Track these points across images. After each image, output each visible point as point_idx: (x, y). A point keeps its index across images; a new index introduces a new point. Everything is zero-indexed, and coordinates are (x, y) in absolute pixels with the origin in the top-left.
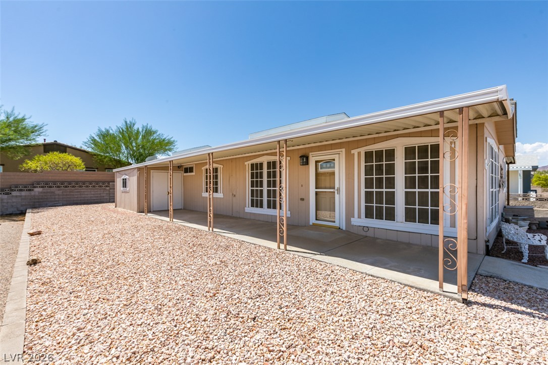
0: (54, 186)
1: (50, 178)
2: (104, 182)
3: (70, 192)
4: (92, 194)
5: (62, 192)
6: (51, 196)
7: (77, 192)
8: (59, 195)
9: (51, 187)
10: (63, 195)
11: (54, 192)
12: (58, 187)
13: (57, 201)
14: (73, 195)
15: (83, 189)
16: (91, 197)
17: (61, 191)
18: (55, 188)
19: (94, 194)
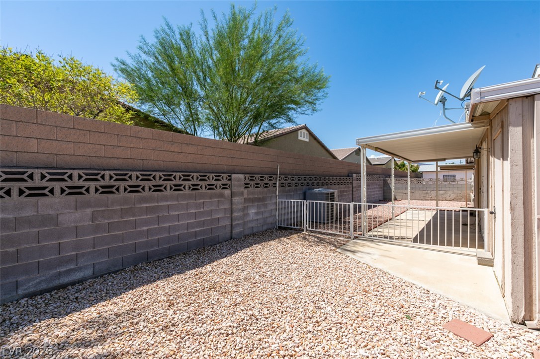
0: (57, 186)
1: (33, 145)
2: (218, 174)
3: (124, 213)
4: (189, 216)
5: (93, 219)
6: (38, 238)
7: (148, 210)
8: (77, 230)
9: (37, 192)
10: (97, 229)
11: (53, 220)
12: (75, 191)
13: (69, 260)
14: (135, 224)
15: (166, 199)
16: (188, 226)
17: (89, 211)
18: (58, 199)
19: (196, 215)
